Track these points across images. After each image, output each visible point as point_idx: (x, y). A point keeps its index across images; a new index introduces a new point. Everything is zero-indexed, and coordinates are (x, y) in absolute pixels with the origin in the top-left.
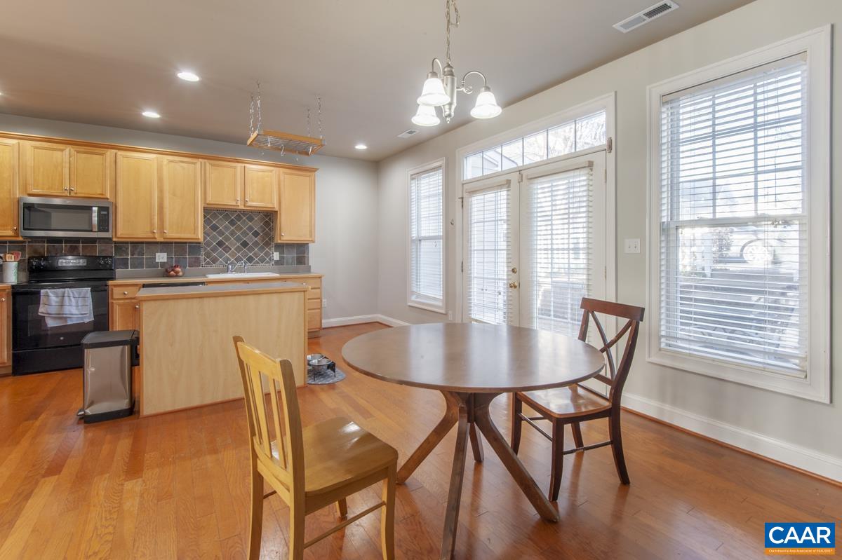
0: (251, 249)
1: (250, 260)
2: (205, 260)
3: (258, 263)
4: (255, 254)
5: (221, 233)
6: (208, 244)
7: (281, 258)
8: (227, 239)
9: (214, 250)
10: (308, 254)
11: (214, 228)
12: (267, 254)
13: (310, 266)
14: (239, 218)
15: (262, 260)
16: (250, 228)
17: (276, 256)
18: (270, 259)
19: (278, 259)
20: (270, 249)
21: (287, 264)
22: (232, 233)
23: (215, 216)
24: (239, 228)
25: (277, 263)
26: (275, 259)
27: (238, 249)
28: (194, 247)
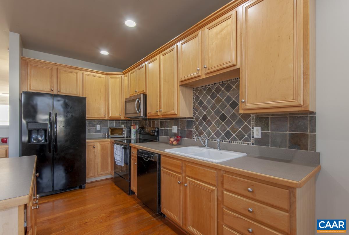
0: (229, 123)
1: (228, 135)
2: (195, 133)
3: (235, 139)
4: (232, 129)
5: (205, 108)
6: (197, 119)
7: (264, 135)
8: (209, 113)
9: (201, 124)
10: (314, 130)
11: (201, 103)
12: (246, 129)
13: (319, 154)
14: (218, 90)
15: (240, 137)
16: (228, 99)
17: (257, 132)
18: (249, 136)
19: (260, 137)
20: (249, 123)
21: (274, 144)
22: (213, 107)
23: (201, 93)
24: (218, 101)
25: (258, 142)
26: (255, 136)
27: (218, 123)
28: (189, 121)
